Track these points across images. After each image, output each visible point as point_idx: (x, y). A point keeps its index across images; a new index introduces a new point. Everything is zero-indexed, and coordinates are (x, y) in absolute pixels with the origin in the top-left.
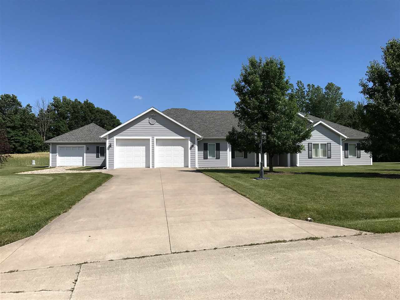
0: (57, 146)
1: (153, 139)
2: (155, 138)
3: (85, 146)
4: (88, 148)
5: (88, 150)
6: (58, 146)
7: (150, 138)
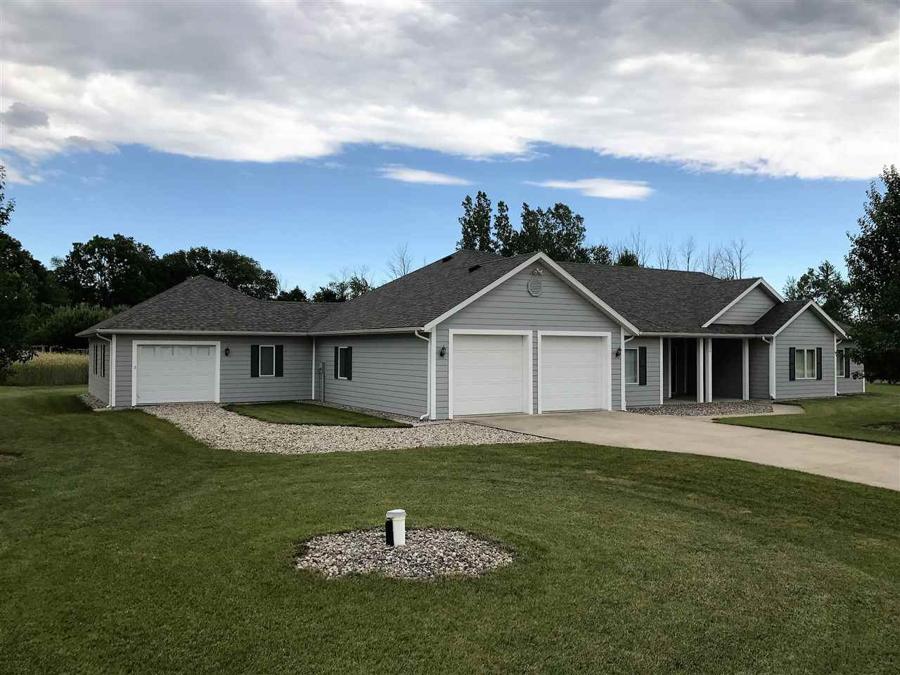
0: (134, 341)
1: (535, 337)
2: (540, 333)
3: (218, 344)
4: (227, 350)
5: (227, 355)
6: (135, 343)
7: (530, 333)
